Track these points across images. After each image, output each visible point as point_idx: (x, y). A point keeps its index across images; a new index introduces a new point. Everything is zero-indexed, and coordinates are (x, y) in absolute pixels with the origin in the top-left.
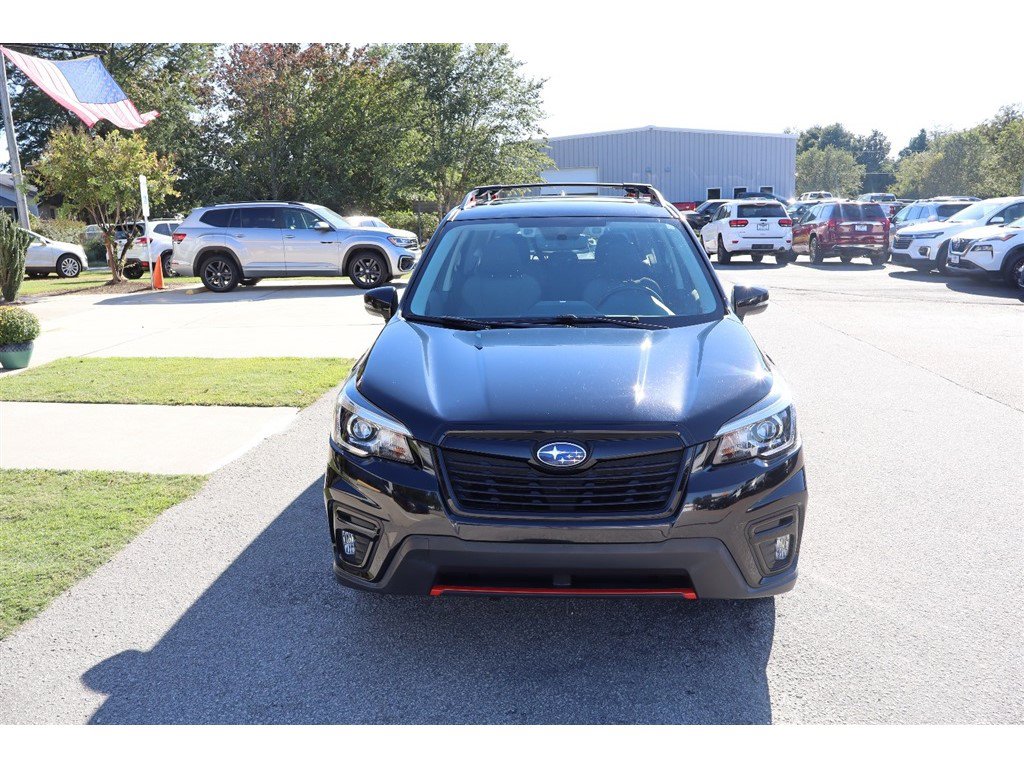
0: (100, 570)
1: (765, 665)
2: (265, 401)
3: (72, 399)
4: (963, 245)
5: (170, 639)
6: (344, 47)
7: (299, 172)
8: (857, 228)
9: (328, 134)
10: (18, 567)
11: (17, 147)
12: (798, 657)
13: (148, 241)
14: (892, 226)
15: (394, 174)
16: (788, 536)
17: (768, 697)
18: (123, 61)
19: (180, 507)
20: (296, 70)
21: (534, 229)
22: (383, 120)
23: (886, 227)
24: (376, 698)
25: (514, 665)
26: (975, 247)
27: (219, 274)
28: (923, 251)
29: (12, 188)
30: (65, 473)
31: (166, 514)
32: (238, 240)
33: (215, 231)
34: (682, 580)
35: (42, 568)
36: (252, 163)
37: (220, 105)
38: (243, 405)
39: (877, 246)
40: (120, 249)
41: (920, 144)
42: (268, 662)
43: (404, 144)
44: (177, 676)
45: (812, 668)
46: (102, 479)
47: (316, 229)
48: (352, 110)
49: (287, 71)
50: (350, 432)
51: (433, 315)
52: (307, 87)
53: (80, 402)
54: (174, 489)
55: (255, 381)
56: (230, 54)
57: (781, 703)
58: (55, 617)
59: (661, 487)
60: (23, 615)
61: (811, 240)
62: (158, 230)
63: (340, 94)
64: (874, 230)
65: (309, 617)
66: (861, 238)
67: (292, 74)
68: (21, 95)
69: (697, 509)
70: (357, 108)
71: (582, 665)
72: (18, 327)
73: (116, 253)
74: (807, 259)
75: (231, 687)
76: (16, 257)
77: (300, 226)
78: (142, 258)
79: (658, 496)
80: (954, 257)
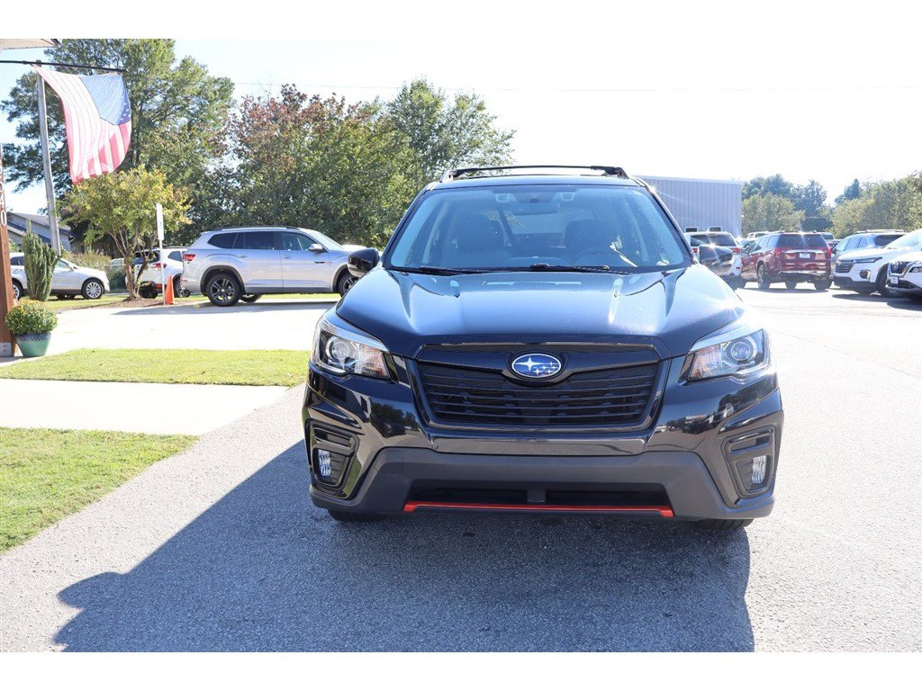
0: (88, 508)
1: (743, 593)
2: (256, 380)
3: (81, 378)
4: (901, 268)
5: (149, 564)
6: (340, 104)
7: (298, 212)
8: (801, 256)
9: (325, 179)
10: (11, 502)
11: (55, 194)
12: (777, 587)
13: (162, 266)
14: (833, 255)
15: (381, 212)
16: (764, 457)
17: (749, 621)
18: (149, 121)
19: (171, 459)
20: (298, 124)
21: (509, 194)
22: (373, 166)
23: (828, 256)
24: (348, 615)
25: (487, 590)
26: (913, 269)
27: (223, 290)
28: (864, 274)
29: (47, 227)
30: (66, 432)
31: (155, 465)
32: (242, 260)
33: (220, 252)
34: (658, 497)
35: (34, 504)
36: (258, 204)
37: (230, 155)
38: (236, 384)
39: (820, 272)
40: (137, 272)
41: (854, 192)
42: (243, 584)
43: (390, 188)
44: (152, 594)
45: (792, 596)
46: (101, 437)
47: (311, 250)
48: (345, 158)
49: (290, 124)
50: (328, 354)
51: (412, 266)
52: (307, 139)
53: (88, 381)
54: (165, 445)
55: (249, 365)
56: (241, 110)
57: (762, 627)
58: (40, 545)
59: (636, 400)
60: (10, 542)
61: (759, 266)
62: (172, 256)
63: (336, 144)
64: (817, 258)
65: (286, 547)
66: (805, 264)
67: (294, 127)
68: (61, 150)
69: (670, 430)
70: (350, 157)
71: (556, 590)
72: (37, 318)
73: (133, 273)
74: (755, 285)
75: (204, 604)
76: (43, 272)
77: (296, 248)
78: (157, 281)
79: (634, 409)
80: (893, 278)
